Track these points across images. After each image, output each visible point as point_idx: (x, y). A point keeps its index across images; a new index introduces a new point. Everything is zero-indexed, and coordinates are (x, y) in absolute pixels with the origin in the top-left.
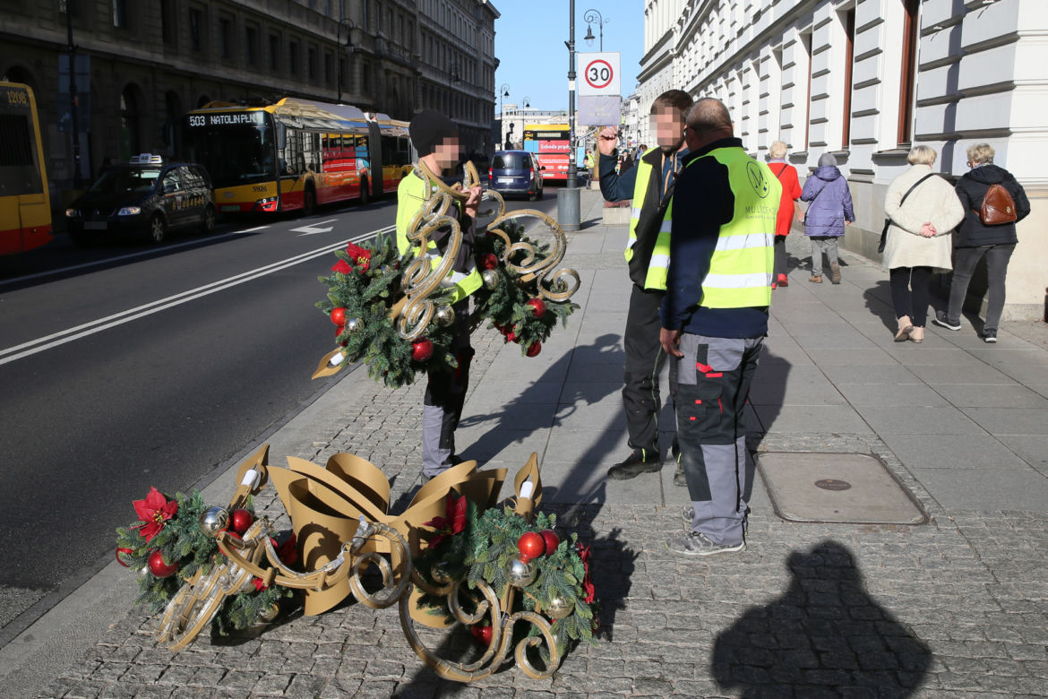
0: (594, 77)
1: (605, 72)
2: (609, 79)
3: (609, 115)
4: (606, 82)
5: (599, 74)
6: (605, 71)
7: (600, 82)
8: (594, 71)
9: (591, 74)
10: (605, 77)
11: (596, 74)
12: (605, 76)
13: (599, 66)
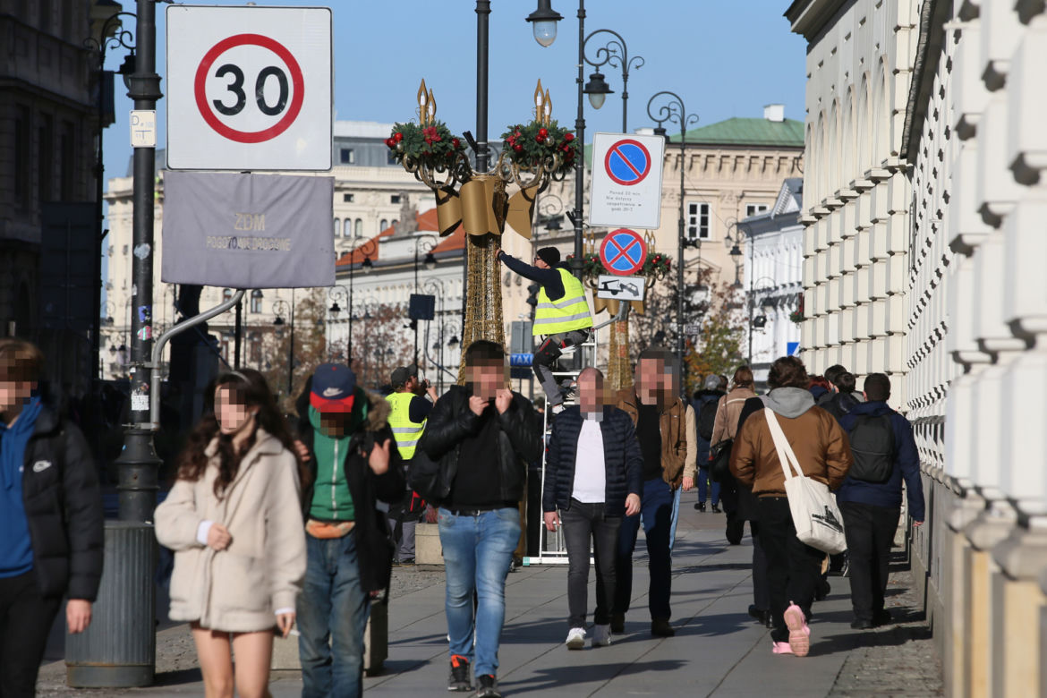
0: (231, 100)
1: (272, 82)
2: (289, 108)
3: (285, 246)
4: (275, 120)
5: (249, 87)
6: (272, 80)
7: (251, 119)
8: (230, 78)
9: (217, 88)
10: (272, 102)
11: (236, 88)
12: (272, 100)
13: (252, 60)
